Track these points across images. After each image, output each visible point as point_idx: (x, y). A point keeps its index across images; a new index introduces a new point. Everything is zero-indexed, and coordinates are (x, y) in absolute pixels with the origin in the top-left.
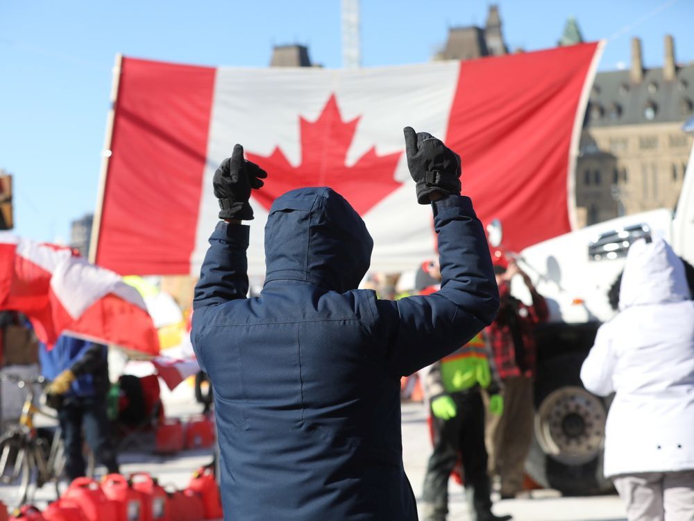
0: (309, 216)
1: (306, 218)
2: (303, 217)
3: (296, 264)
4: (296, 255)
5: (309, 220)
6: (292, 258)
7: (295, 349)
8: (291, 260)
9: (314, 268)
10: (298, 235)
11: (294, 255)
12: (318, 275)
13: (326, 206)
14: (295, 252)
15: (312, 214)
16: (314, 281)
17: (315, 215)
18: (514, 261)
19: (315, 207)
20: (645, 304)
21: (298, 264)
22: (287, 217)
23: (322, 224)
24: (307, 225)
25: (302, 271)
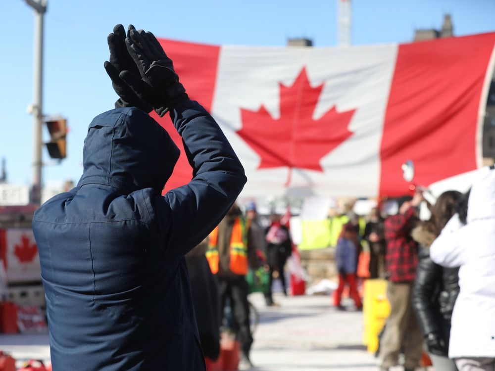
0: (113, 131)
1: (110, 133)
2: (108, 131)
3: (101, 172)
4: (101, 164)
5: (113, 134)
6: (99, 166)
7: (87, 245)
8: (98, 168)
9: (115, 174)
10: (104, 146)
11: (100, 164)
12: (119, 181)
13: (127, 123)
14: (101, 161)
15: (115, 129)
16: (115, 185)
17: (118, 130)
18: (421, 192)
19: (118, 123)
20: (488, 218)
21: (103, 171)
22: (98, 132)
23: (122, 138)
24: (111, 138)
25: (105, 177)
